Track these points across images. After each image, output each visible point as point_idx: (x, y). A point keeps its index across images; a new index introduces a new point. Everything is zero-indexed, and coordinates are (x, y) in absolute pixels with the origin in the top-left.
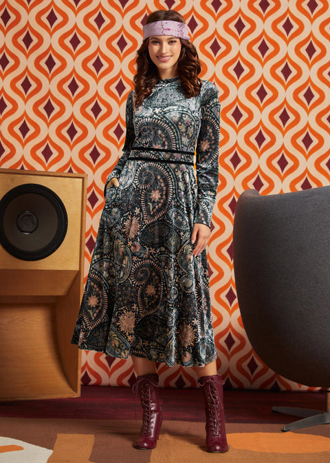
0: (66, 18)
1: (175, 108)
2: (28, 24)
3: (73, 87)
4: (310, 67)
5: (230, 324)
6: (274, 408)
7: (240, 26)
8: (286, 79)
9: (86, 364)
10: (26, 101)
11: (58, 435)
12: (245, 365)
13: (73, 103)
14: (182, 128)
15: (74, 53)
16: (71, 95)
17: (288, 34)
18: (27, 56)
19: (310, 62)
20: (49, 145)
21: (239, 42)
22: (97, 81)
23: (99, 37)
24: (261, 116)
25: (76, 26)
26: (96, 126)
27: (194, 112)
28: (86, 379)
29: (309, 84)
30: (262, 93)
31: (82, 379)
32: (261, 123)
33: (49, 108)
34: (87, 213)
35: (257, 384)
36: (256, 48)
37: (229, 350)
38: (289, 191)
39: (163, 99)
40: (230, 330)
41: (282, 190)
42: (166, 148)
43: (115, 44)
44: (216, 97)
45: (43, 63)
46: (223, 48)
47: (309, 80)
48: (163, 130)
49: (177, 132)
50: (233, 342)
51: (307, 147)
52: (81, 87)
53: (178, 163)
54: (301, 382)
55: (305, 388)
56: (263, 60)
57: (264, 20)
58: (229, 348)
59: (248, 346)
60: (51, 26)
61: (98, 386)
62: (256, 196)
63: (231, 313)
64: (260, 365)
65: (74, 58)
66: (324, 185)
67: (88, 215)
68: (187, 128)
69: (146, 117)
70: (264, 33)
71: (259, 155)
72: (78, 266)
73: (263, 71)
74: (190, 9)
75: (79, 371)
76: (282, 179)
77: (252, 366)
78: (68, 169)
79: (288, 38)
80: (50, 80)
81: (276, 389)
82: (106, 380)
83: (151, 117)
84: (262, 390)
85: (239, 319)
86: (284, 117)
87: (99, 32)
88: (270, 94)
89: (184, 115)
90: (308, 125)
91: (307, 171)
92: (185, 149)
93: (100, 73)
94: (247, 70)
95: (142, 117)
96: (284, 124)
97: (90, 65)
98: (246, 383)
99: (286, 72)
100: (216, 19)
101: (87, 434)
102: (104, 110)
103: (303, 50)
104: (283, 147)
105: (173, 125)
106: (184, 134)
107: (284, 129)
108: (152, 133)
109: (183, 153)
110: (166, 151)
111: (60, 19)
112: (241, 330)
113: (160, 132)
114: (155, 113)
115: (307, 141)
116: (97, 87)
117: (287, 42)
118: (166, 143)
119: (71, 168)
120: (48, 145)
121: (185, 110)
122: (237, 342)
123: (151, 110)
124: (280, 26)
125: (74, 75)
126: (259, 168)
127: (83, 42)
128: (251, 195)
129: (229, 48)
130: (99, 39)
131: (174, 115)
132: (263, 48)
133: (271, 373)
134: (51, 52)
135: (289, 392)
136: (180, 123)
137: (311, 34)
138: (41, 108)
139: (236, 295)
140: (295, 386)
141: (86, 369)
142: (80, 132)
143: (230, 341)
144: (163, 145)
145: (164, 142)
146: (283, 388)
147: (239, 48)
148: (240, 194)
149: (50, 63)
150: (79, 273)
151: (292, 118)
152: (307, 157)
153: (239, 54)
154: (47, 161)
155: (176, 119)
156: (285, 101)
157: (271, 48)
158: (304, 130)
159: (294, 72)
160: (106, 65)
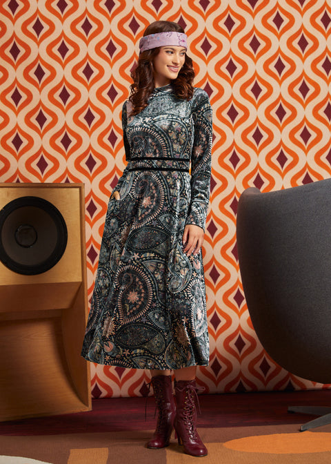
0: (52, 27)
1: (165, 116)
2: (14, 35)
3: (64, 96)
4: (303, 60)
5: (240, 326)
6: (290, 408)
7: (229, 23)
8: (280, 74)
9: (96, 377)
10: (17, 113)
11: (71, 450)
12: (257, 367)
13: (65, 112)
14: (173, 135)
15: (63, 61)
16: (63, 104)
17: (279, 28)
18: (15, 67)
19: (303, 55)
20: (44, 156)
21: (230, 39)
22: (88, 88)
23: (87, 43)
24: (257, 113)
25: (63, 34)
26: (90, 134)
27: (184, 119)
28: (96, 392)
29: (304, 78)
30: (256, 90)
31: (93, 393)
32: (257, 120)
33: (41, 119)
34: (86, 222)
35: (271, 385)
36: (247, 45)
37: (240, 352)
38: (290, 187)
39: (154, 109)
40: (240, 332)
41: (283, 187)
42: (157, 156)
43: (104, 49)
44: (207, 102)
45: (32, 74)
46: (214, 46)
47: (303, 73)
48: (153, 138)
49: (167, 139)
50: (244, 344)
51: (306, 141)
52: (72, 95)
53: (170, 170)
54: (315, 380)
55: (319, 385)
56: (255, 56)
57: (253, 15)
58: (240, 350)
59: (260, 347)
60: (38, 35)
61: (109, 398)
62: (257, 194)
63: (240, 315)
64: (273, 366)
65: (63, 66)
66: (325, 178)
67: (87, 225)
68: (177, 135)
69: (137, 127)
70: (254, 29)
71: (258, 153)
72: (81, 277)
73: (255, 67)
74: (178, 9)
75: (89, 384)
76: (283, 175)
77: (265, 367)
78: (65, 179)
79: (279, 32)
80: (40, 90)
81: (290, 388)
82: (117, 391)
83: (140, 126)
84: (276, 391)
85: (248, 321)
86: (281, 113)
87: (87, 38)
88: (264, 90)
89: (173, 123)
90: (305, 119)
91: (307, 166)
92: (177, 156)
93: (90, 80)
94: (239, 68)
95: (133, 127)
96: (281, 120)
97: (80, 72)
98: (260, 385)
99: (280, 66)
100: (205, 18)
101: (101, 447)
102: (97, 117)
103: (295, 44)
104: (281, 143)
105: (163, 133)
106: (175, 141)
107: (281, 125)
108: (143, 141)
109: (174, 159)
110: (158, 159)
111: (46, 28)
112: (251, 332)
113: (150, 140)
114: (145, 122)
115: (306, 135)
116: (88, 95)
117: (279, 37)
118: (157, 151)
119: (67, 179)
120: (42, 157)
121: (174, 117)
122: (248, 344)
123: (142, 119)
124: (270, 21)
125: (64, 84)
126: (258, 166)
127: (71, 50)
128: (252, 193)
129: (220, 46)
130: (87, 45)
131: (164, 123)
132: (255, 44)
133: (284, 373)
134: (39, 62)
135: (304, 391)
136: (170, 131)
137: (302, 27)
138: (33, 120)
139: (244, 296)
140: (309, 384)
141: (96, 381)
142: (74, 141)
143: (240, 344)
144: (155, 153)
145: (155, 150)
146: (297, 388)
147: (230, 46)
148: (241, 193)
149: (40, 73)
150: (82, 285)
151: (288, 113)
152: (306, 152)
153: (231, 52)
154: (42, 173)
155: (166, 127)
156: (280, 97)
157: (263, 44)
158: (301, 124)
159: (288, 66)
160: (96, 72)
